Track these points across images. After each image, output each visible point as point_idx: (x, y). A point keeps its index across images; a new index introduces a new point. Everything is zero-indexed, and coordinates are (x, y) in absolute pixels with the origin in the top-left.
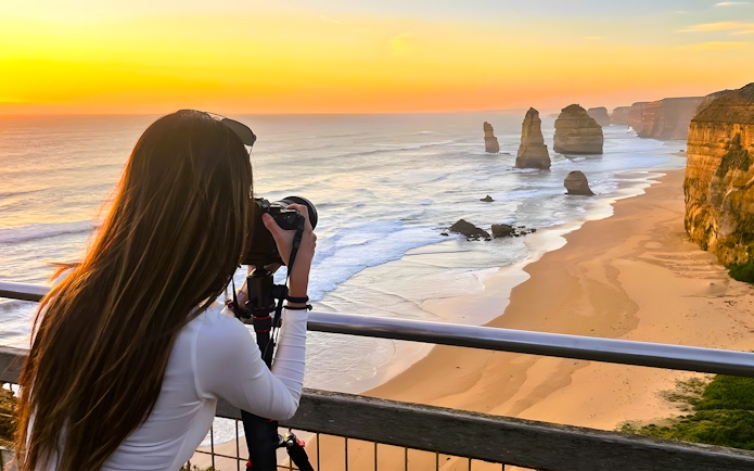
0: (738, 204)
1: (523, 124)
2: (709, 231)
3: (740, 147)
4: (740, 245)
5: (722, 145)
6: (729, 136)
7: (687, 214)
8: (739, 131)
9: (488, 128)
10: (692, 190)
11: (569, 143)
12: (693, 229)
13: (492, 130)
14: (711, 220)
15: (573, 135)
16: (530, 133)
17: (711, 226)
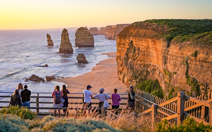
0: (133, 65)
1: (62, 35)
2: (124, 76)
3: (133, 45)
4: (134, 80)
5: (127, 44)
6: (129, 41)
7: (118, 70)
8: (132, 39)
9: (48, 36)
10: (119, 61)
11: (81, 42)
12: (120, 75)
13: (50, 37)
14: (125, 71)
15: (82, 39)
16: (64, 39)
17: (125, 74)
